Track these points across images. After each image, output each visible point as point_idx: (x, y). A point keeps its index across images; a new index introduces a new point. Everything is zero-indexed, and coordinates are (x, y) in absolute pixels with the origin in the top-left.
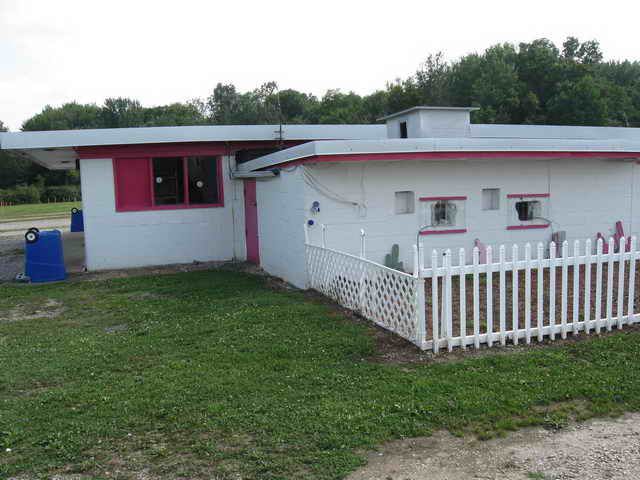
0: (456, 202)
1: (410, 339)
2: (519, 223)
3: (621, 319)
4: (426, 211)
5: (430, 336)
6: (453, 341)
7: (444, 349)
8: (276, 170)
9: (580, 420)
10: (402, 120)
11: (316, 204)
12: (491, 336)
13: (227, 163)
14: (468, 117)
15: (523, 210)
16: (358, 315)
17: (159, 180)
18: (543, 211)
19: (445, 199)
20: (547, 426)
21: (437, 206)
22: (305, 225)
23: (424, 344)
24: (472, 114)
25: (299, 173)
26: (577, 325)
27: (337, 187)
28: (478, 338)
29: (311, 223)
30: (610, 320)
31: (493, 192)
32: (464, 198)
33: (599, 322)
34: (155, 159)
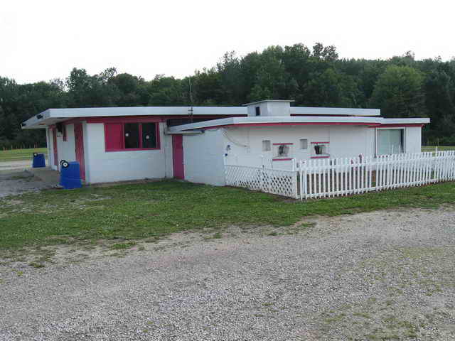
0: (287, 146)
1: (290, 196)
2: (316, 155)
3: (367, 189)
4: (276, 150)
5: (299, 194)
6: (307, 196)
7: (304, 199)
8: (203, 130)
9: (359, 212)
10: (257, 106)
11: (229, 146)
12: (321, 194)
13: (162, 126)
14: (289, 104)
15: (318, 150)
16: (260, 191)
17: (127, 135)
18: (327, 149)
19: (284, 144)
20: (350, 214)
21: (280, 148)
22: (224, 155)
23: (297, 197)
24: (291, 103)
25: (220, 131)
26: (351, 191)
27: (237, 137)
28: (316, 195)
29: (226, 155)
30: (363, 190)
31: (304, 141)
32: (292, 144)
33: (359, 190)
34: (125, 124)
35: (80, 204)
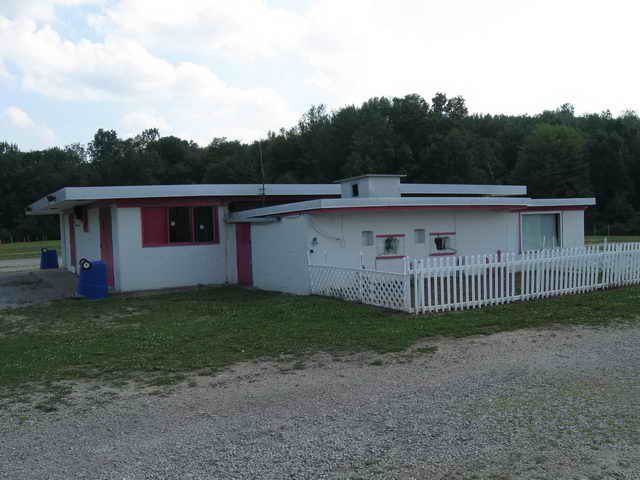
0: (398, 238)
1: (401, 309)
2: (437, 251)
4: (381, 244)
5: (413, 306)
6: (425, 309)
7: (421, 313)
8: (279, 217)
9: (497, 332)
10: (354, 183)
11: (315, 239)
12: (444, 306)
13: (222, 212)
14: (399, 181)
15: (440, 243)
16: (360, 303)
17: (173, 224)
18: (452, 243)
19: (392, 236)
20: (484, 334)
21: (387, 241)
22: (308, 252)
23: (411, 310)
24: (401, 178)
25: (302, 219)
27: (328, 228)
28: (437, 307)
29: (312, 251)
31: (420, 231)
32: (403, 235)
34: (170, 209)
35: (107, 321)
